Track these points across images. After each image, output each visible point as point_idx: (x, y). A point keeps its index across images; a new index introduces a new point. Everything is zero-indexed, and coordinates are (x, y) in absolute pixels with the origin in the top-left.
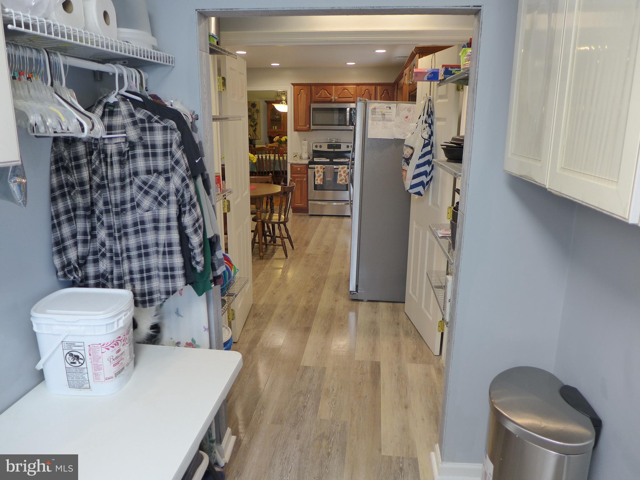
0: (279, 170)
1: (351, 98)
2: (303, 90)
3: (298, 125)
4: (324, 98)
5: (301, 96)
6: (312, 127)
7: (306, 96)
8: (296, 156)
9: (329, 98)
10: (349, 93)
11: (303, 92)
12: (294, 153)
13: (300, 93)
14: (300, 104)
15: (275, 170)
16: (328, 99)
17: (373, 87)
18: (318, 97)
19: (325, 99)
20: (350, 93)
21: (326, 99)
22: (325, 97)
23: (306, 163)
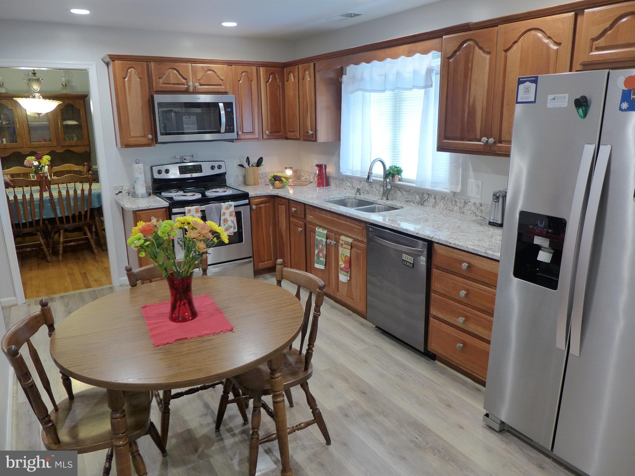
0: (52, 216)
1: (221, 85)
2: (132, 69)
3: (130, 135)
4: (174, 84)
5: (130, 80)
6: (161, 138)
7: (139, 80)
8: (121, 192)
9: (184, 84)
10: (216, 77)
11: (133, 73)
12: (116, 188)
13: (127, 74)
14: (129, 95)
15: (45, 217)
16: (181, 86)
17: (254, 68)
18: (163, 84)
19: (176, 86)
20: (218, 76)
21: (178, 86)
22: (176, 82)
23: (165, 206)
